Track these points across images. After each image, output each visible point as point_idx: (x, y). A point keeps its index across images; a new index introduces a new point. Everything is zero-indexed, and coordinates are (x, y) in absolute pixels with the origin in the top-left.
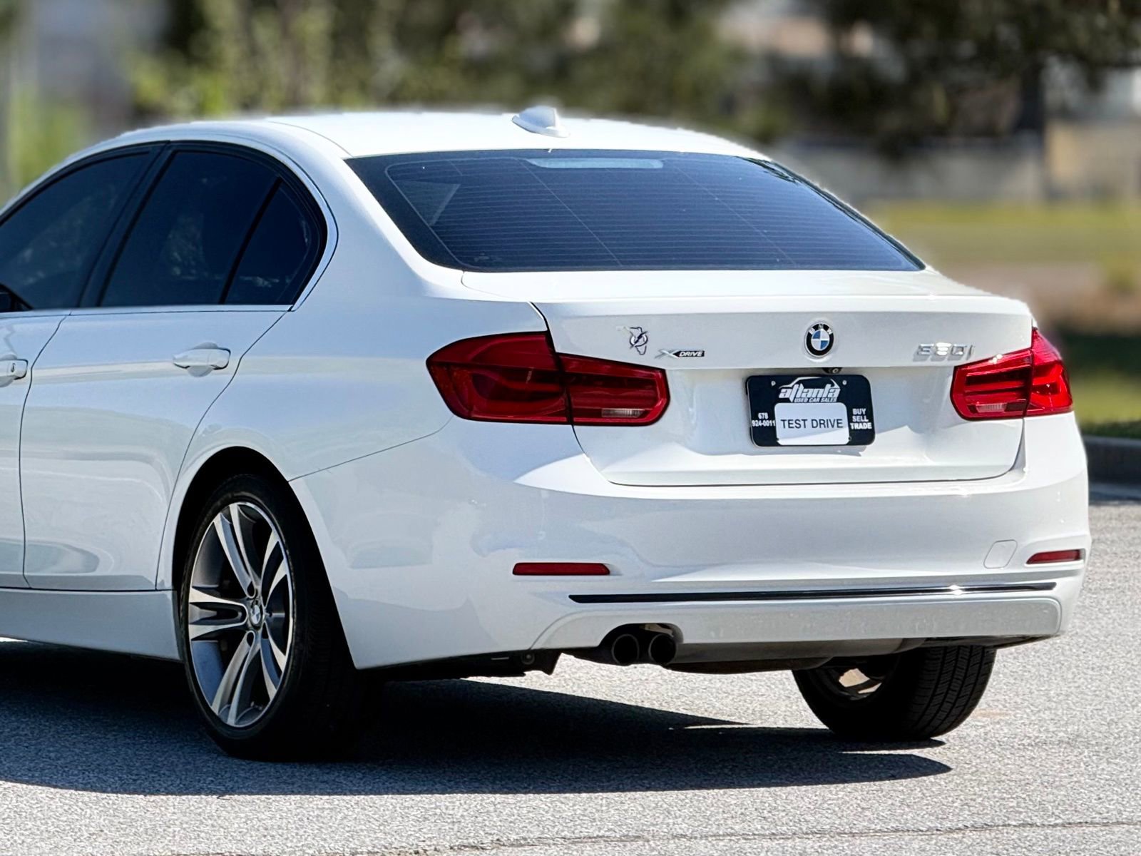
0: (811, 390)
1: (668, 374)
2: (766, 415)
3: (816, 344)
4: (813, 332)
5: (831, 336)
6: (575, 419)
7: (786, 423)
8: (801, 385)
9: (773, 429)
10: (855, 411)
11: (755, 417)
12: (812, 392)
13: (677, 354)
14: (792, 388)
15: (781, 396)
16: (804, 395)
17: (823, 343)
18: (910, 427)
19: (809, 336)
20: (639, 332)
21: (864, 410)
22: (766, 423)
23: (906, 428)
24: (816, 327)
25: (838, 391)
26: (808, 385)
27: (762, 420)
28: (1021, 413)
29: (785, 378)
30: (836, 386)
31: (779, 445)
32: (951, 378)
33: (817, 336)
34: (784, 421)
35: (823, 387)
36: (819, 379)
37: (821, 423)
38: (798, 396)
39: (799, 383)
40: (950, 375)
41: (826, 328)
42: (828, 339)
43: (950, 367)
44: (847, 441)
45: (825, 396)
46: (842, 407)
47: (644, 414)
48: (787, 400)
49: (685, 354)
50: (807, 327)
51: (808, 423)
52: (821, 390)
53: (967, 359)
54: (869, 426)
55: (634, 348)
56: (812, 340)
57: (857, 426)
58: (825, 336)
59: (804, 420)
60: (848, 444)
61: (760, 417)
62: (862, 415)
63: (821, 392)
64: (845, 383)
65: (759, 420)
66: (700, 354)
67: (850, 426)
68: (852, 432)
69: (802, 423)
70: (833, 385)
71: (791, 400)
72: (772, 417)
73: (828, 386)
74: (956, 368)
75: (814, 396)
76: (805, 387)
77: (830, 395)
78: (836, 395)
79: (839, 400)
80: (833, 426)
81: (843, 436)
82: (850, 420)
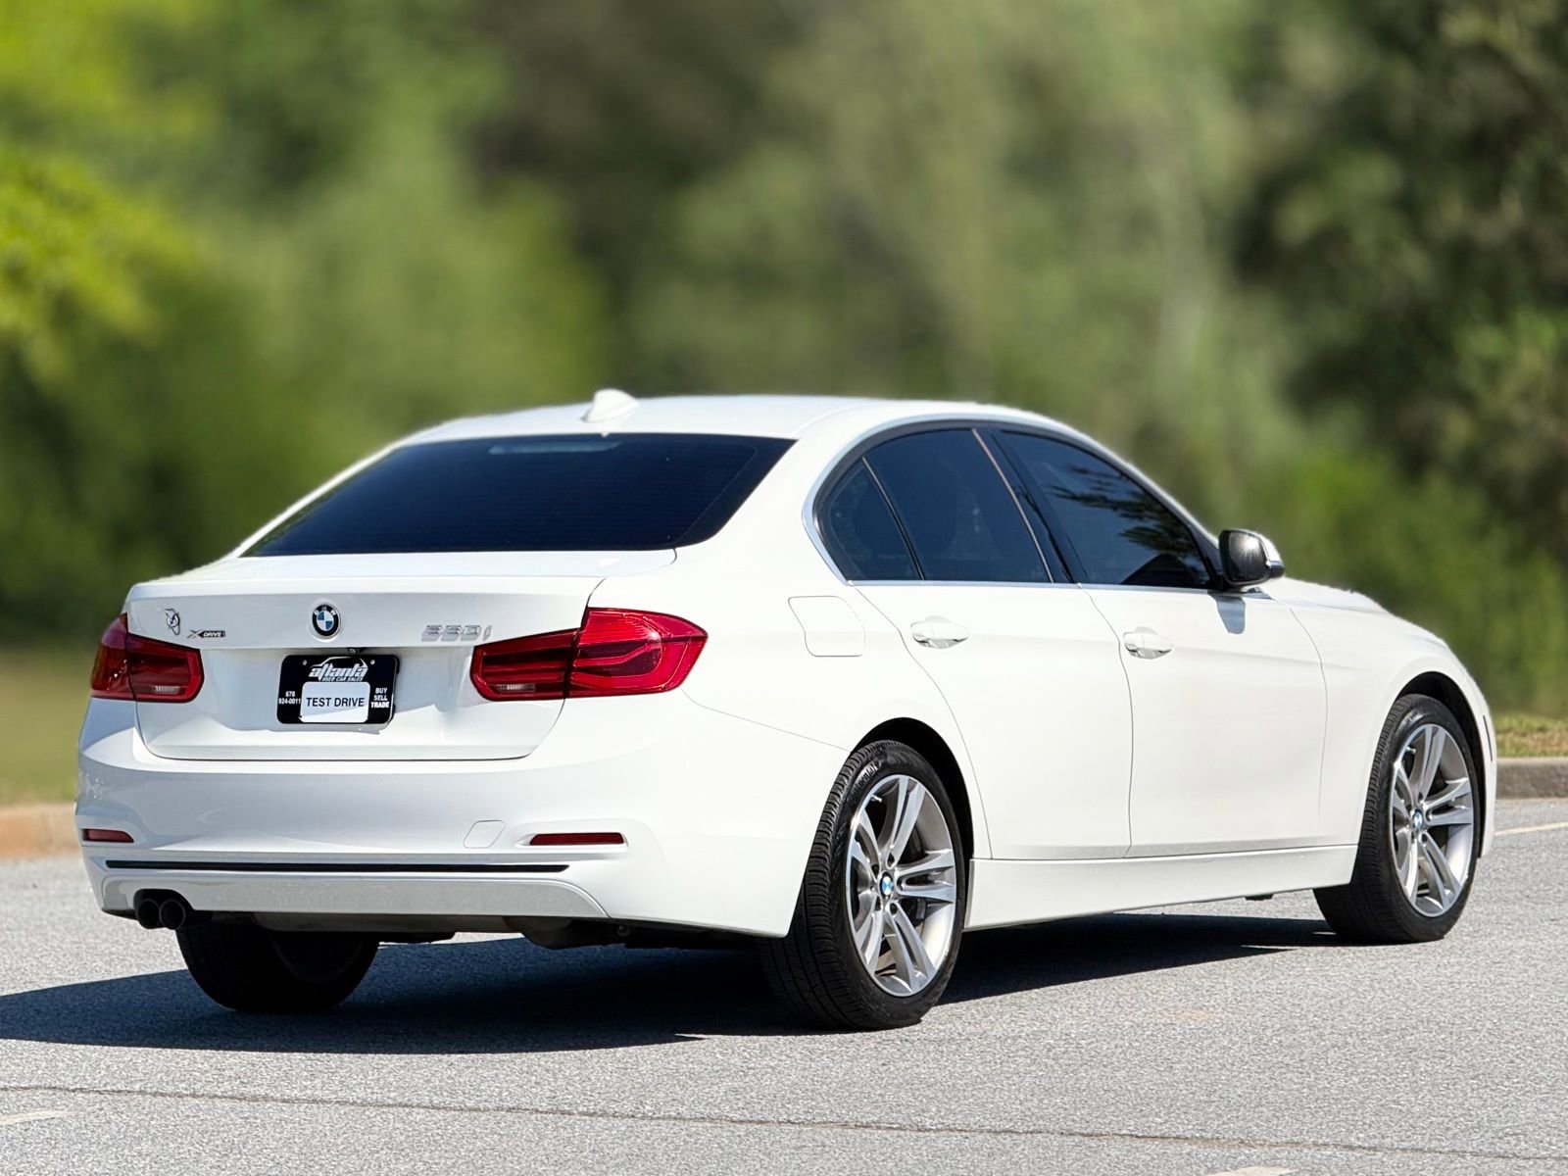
0: (339, 669)
1: (201, 652)
2: (293, 693)
3: (322, 625)
4: (317, 613)
5: (336, 617)
6: (139, 696)
7: (311, 701)
8: (331, 666)
9: (297, 707)
10: (378, 690)
11: (282, 695)
12: (340, 672)
13: (201, 635)
14: (322, 667)
15: (311, 675)
16: (332, 674)
17: (328, 624)
18: (437, 706)
19: (314, 616)
20: (171, 614)
21: (386, 690)
22: (292, 701)
23: (433, 707)
24: (320, 609)
25: (365, 670)
26: (338, 664)
27: (288, 698)
28: (561, 693)
29: (316, 658)
30: (365, 665)
31: (301, 722)
32: (470, 658)
33: (322, 617)
34: (309, 699)
35: (352, 667)
36: (347, 659)
37: (344, 702)
38: (327, 675)
39: (329, 663)
40: (468, 655)
41: (329, 609)
42: (332, 619)
43: (468, 647)
44: (365, 718)
45: (352, 675)
46: (367, 686)
47: (182, 692)
48: (315, 679)
49: (208, 634)
50: (311, 609)
51: (332, 702)
52: (350, 670)
53: (485, 639)
54: (386, 705)
55: (171, 630)
56: (318, 622)
57: (376, 705)
58: (329, 617)
59: (328, 699)
60: (367, 722)
61: (287, 695)
62: (383, 694)
63: (350, 672)
64: (373, 662)
65: (285, 697)
66: (219, 634)
67: (370, 705)
68: (371, 710)
69: (326, 701)
70: (361, 664)
71: (320, 679)
72: (299, 695)
73: (357, 666)
74: (477, 648)
75: (342, 675)
76: (334, 667)
77: (357, 675)
78: (363, 674)
79: (365, 679)
80: (354, 705)
81: (361, 714)
82: (372, 699)
